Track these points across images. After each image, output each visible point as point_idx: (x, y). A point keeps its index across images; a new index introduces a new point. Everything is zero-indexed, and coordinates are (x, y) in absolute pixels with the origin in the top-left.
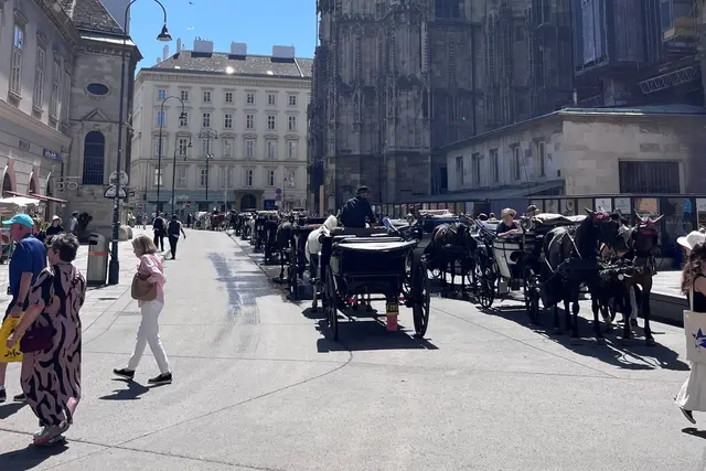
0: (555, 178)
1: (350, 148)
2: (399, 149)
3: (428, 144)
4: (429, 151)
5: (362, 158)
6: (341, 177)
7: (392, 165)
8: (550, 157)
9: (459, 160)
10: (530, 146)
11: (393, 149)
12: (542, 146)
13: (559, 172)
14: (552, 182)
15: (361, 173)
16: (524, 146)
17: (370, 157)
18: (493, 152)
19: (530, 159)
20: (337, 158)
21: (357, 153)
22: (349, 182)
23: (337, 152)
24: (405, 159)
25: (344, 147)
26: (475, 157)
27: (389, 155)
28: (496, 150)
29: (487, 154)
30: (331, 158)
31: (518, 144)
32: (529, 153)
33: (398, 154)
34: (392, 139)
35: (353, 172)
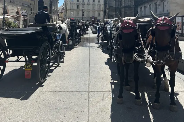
0: (167, 12)
1: (112, 6)
2: (125, 6)
3: (134, 4)
4: (134, 6)
5: (116, 8)
6: (110, 13)
7: (123, 10)
8: (165, 6)
9: (141, 8)
10: (160, 3)
11: (124, 6)
12: (163, 2)
13: (168, 10)
14: (166, 13)
15: (115, 12)
16: (158, 3)
17: (118, 8)
18: (150, 5)
19: (160, 7)
20: (109, 8)
21: (115, 7)
22: (112, 15)
23: (109, 7)
24: (127, 8)
25: (111, 5)
26: (145, 7)
27: (123, 7)
28: (151, 5)
29: (148, 6)
30: (107, 8)
31: (156, 3)
32: (159, 5)
33: (125, 7)
34: (124, 3)
35: (113, 12)
